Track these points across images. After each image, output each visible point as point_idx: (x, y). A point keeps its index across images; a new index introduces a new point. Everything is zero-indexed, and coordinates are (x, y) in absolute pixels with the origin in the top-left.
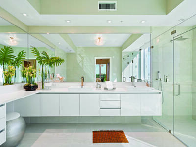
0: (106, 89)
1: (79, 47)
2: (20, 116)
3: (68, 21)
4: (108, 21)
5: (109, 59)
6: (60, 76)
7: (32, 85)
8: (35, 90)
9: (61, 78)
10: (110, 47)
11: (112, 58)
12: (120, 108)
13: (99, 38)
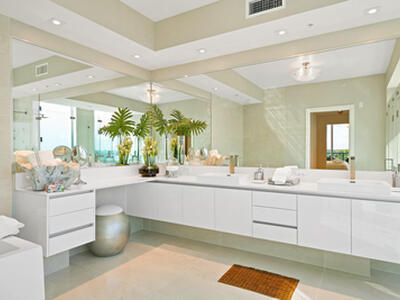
0: (271, 182)
1: (269, 90)
2: (123, 213)
3: (202, 51)
4: (277, 31)
5: (348, 111)
6: (219, 153)
7: (149, 168)
8: (154, 176)
9: (219, 157)
10: (351, 79)
11: (357, 107)
12: (296, 228)
13: (306, 64)
